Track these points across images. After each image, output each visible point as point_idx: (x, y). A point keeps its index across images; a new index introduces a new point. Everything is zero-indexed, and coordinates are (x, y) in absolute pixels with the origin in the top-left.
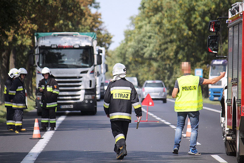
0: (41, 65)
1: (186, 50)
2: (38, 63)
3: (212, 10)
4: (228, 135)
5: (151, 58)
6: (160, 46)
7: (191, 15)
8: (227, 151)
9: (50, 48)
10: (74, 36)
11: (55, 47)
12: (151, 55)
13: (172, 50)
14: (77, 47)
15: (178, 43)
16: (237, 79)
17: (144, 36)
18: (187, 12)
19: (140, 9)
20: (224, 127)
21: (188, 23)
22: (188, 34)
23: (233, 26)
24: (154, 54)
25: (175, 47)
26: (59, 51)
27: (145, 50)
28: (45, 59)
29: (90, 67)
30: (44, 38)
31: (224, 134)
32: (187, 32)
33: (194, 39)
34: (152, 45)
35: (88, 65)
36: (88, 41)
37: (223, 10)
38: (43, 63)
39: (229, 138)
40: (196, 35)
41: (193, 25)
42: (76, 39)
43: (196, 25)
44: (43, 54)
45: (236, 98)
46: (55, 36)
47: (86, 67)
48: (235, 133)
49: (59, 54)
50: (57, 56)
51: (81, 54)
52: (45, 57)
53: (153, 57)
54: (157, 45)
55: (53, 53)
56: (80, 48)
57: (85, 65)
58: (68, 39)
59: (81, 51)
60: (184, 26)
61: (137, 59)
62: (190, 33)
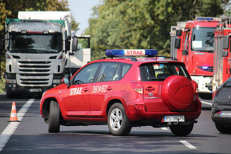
0: (11, 49)
1: (148, 39)
2: (8, 48)
5: (114, 46)
6: (124, 33)
7: (155, 5)
9: (20, 33)
10: (44, 22)
12: (114, 43)
13: (136, 38)
15: (142, 31)
18: (151, 3)
21: (151, 12)
25: (138, 36)
28: (14, 44)
29: (59, 52)
30: (14, 23)
32: (150, 22)
35: (57, 51)
41: (156, 15)
43: (158, 15)
44: (13, 39)
46: (25, 22)
47: (56, 53)
49: (29, 40)
50: (26, 41)
51: (50, 40)
52: (15, 41)
53: (116, 44)
56: (49, 34)
57: (54, 50)
59: (50, 37)
60: (147, 16)
61: (100, 46)
62: (152, 22)
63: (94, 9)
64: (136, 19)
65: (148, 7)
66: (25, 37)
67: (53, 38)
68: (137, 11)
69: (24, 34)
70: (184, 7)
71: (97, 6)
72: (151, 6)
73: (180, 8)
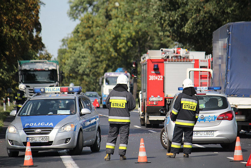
0: (23, 81)
1: (113, 68)
2: (22, 81)
3: (133, 36)
4: (142, 116)
5: (83, 74)
6: (92, 63)
7: (117, 41)
8: (141, 123)
9: (30, 71)
10: (45, 62)
11: (33, 70)
12: (84, 72)
13: (102, 68)
14: (47, 70)
15: (107, 62)
16: (145, 89)
17: (79, 57)
18: (114, 39)
19: (75, 32)
20: (140, 112)
21: (115, 46)
22: (115, 55)
23: (143, 65)
24: (88, 70)
25: (105, 66)
26: (35, 73)
27: (79, 68)
28: (26, 78)
29: (55, 82)
30: (25, 64)
31: (140, 115)
32: (114, 54)
33: (119, 59)
34: (85, 63)
35: (54, 82)
36: (54, 66)
37: (141, 36)
38: (25, 81)
39: (142, 117)
40: (120, 56)
41: (118, 48)
42: (45, 64)
43: (120, 49)
44: (25, 74)
45: (145, 98)
46: (32, 63)
47: (53, 83)
48: (145, 115)
49: (34, 75)
50: (33, 76)
51: (49, 75)
52: (26, 76)
53: (86, 73)
54: (89, 63)
55: (31, 74)
56: (49, 70)
57: (52, 81)
58: (41, 64)
59: (49, 73)
60: (111, 50)
61: (71, 75)
62: (116, 54)
63: (63, 40)
64: (102, 52)
65: (112, 42)
66: (32, 73)
67: (51, 73)
68: (103, 45)
69: (32, 71)
70: (141, 42)
71: (66, 39)
72: (114, 41)
73: (137, 42)
